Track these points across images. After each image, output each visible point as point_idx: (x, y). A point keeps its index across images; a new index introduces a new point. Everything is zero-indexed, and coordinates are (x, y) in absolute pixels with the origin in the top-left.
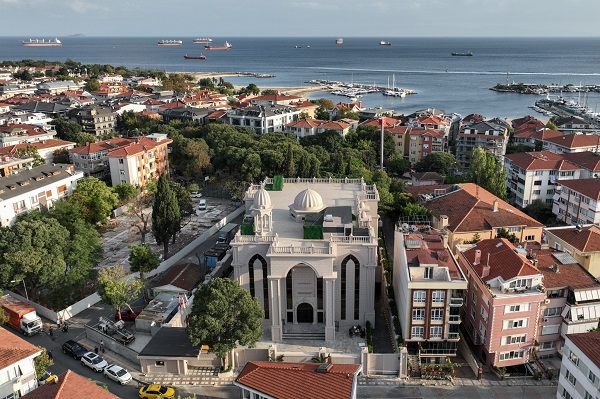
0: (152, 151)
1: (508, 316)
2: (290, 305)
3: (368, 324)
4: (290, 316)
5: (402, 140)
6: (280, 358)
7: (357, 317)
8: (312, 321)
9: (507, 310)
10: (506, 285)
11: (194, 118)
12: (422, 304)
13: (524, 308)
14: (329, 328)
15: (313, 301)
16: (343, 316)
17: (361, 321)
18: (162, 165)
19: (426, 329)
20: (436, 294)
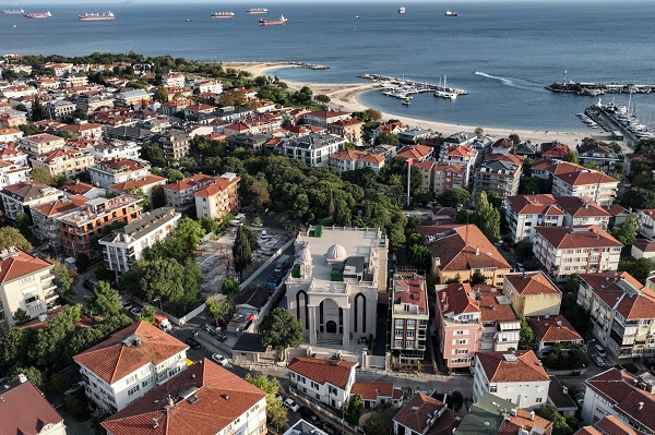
0: (226, 191)
1: (455, 337)
2: (322, 322)
3: (371, 335)
4: (322, 328)
5: (429, 174)
6: (314, 355)
7: (364, 331)
8: (335, 332)
9: (455, 333)
10: (456, 318)
11: (255, 145)
12: (401, 327)
13: (466, 332)
14: (346, 337)
15: (336, 320)
16: (356, 331)
17: (367, 334)
18: (233, 199)
19: (404, 342)
20: (409, 322)
